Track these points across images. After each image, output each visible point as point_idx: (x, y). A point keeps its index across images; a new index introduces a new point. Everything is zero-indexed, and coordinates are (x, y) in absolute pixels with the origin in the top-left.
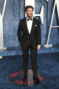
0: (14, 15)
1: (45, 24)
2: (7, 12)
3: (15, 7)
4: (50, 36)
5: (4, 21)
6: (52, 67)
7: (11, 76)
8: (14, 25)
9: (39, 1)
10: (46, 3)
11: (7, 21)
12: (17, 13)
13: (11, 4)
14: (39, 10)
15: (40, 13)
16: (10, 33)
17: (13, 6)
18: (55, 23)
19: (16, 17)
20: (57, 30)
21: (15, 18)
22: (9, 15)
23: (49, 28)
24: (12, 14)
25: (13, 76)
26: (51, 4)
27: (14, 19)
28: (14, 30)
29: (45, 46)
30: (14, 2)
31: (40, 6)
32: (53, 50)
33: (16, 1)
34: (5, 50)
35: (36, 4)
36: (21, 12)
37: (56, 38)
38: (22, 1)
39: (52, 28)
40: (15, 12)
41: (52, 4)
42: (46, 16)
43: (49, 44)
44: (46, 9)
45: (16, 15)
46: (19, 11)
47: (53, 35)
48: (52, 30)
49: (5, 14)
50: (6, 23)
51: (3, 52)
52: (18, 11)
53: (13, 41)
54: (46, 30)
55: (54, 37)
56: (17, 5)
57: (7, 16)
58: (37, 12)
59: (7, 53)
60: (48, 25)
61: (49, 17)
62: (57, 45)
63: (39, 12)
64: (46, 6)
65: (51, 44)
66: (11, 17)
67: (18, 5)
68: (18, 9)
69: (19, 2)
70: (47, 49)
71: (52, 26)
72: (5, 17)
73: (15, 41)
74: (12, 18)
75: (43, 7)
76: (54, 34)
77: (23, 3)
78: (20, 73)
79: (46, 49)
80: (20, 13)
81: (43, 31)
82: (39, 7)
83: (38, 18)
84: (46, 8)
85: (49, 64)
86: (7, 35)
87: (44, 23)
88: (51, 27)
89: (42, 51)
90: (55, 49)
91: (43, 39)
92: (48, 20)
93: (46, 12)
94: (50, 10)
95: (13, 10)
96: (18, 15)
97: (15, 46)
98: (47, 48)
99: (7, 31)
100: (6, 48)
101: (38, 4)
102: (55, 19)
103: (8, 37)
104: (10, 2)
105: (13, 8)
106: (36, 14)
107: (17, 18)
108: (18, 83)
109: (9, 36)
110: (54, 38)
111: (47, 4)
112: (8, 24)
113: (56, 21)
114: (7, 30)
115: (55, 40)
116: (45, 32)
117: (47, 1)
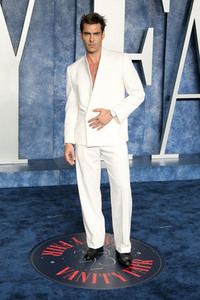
0: (56, 53)
1: (157, 87)
2: (32, 43)
3: (58, 28)
4: (172, 127)
5: (22, 74)
6: (181, 228)
7: (46, 253)
8: (55, 87)
9: (137, 11)
10: (161, 17)
11: (31, 73)
12: (66, 49)
13: (48, 19)
14: (139, 40)
15: (140, 51)
16: (42, 114)
17: (54, 25)
18: (191, 82)
19: (61, 60)
20: (194, 108)
21: (60, 64)
22: (40, 52)
23: (169, 98)
24: (50, 51)
25: (51, 253)
26: (179, 20)
27: (55, 66)
28: (54, 104)
29: (153, 157)
30: (56, 12)
31: (140, 29)
32: (181, 174)
33: (65, 10)
34: (23, 169)
35: (130, 21)
36: (77, 46)
39: (178, 100)
40: (60, 46)
41: (181, 21)
42: (160, 59)
43: (167, 152)
44: (160, 37)
45: (61, 55)
46: (72, 43)
47: (182, 123)
48: (177, 107)
49: (28, 50)
50: (30, 81)
51: (15, 173)
52: (69, 42)
53: (49, 140)
54: (159, 105)
55: (185, 128)
56: (66, 22)
57: (34, 55)
58: (131, 45)
59: (29, 179)
60: (165, 91)
61: (168, 64)
62: (193, 155)
63: (137, 48)
64: (161, 27)
65: (173, 153)
66: (45, 59)
67: (70, 21)
68: (69, 35)
69: (73, 13)
70: (162, 167)
71: (179, 93)
72: (26, 58)
73: (58, 138)
74: (50, 63)
75: (151, 31)
76: (183, 120)
78: (73, 243)
79: (159, 170)
80: (75, 46)
81: (149, 107)
82: (137, 30)
84: (162, 35)
85: (170, 219)
86: (31, 118)
87: (153, 81)
88: (176, 96)
89: (146, 175)
90: (187, 168)
91: (148, 135)
92: (167, 73)
93: (161, 46)
94: (174, 42)
95: (55, 38)
96: (69, 54)
97: (55, 156)
98: (163, 164)
99: (32, 107)
100: (26, 161)
101: (134, 20)
102: (190, 72)
103: (34, 126)
104: (44, 13)
105: (54, 30)
106: (127, 51)
107: (65, 66)
108: (71, 278)
109: (37, 123)
110: (184, 131)
111: (163, 22)
112: (38, 83)
113: (193, 78)
114: (30, 101)
115: (189, 140)
116: (155, 111)
117: (165, 11)
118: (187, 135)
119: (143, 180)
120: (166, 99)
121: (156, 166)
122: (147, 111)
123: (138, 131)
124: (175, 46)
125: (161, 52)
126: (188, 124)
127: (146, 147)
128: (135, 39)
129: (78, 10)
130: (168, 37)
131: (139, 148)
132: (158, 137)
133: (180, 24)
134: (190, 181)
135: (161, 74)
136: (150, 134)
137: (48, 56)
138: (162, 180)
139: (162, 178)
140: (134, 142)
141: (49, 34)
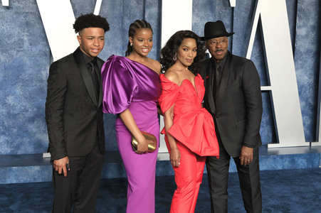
3: (127, 21)
9: (205, 6)
10: (228, 11)
13: (117, 12)
17: (122, 18)
24: (119, 44)
26: (245, 15)
30: (125, 6)
33: (133, 3)
35: (197, 15)
38: (151, 4)
56: (135, 16)
64: (227, 22)
67: (138, 14)
69: (141, 6)
77: (154, 10)
84: (229, 29)
94: (240, 35)
95: (123, 31)
101: (202, 14)
104: (113, 6)
105: (123, 23)
111: (230, 15)
117: (232, 6)
124: (242, 39)
129: (147, 4)
133: (247, 19)
137: (116, 48)
141: (118, 27)
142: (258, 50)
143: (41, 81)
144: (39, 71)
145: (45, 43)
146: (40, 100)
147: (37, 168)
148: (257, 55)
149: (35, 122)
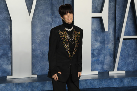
0: (53, 14)
1: (112, 32)
2: (39, 8)
4: (121, 55)
5: (33, 26)
11: (39, 25)
14: (100, 6)
15: (101, 12)
18: (131, 29)
19: (56, 17)
20: (134, 44)
21: (55, 19)
22: (44, 13)
23: (119, 38)
24: (50, 12)
27: (52, 21)
29: (110, 73)
32: (127, 83)
34: (34, 80)
37: (134, 58)
39: (124, 39)
40: (56, 9)
42: (113, 16)
43: (118, 70)
44: (113, 3)
47: (127, 53)
48: (123, 43)
49: (37, 12)
50: (38, 29)
51: (29, 83)
54: (113, 42)
55: (129, 56)
57: (41, 15)
58: (96, 8)
59: (37, 86)
60: (116, 34)
61: (118, 19)
62: (134, 72)
63: (99, 10)
65: (122, 70)
66: (47, 17)
70: (115, 79)
71: (124, 35)
72: (36, 17)
74: (50, 19)
76: (128, 51)
79: (114, 80)
81: (108, 44)
83: (99, 19)
86: (39, 51)
87: (109, 29)
88: (122, 37)
89: (106, 84)
90: (130, 79)
91: (107, 60)
92: (117, 24)
93: (113, 8)
94: (121, 6)
95: (52, 5)
98: (116, 77)
99: (39, 44)
100: (36, 76)
102: (131, 23)
103: (41, 55)
106: (94, 12)
107: (58, 20)
109: (42, 53)
110: (128, 58)
112: (42, 30)
113: (133, 26)
114: (38, 41)
115: (131, 63)
116: (111, 46)
118: (130, 60)
119: (104, 86)
120: (117, 39)
121: (112, 78)
122: (106, 46)
123: (101, 58)
124: (122, 8)
125: (114, 12)
126: (130, 53)
127: (106, 67)
128: (98, 5)
130: (117, 3)
131: (102, 68)
132: (113, 61)
134: (132, 87)
135: (114, 24)
136: (108, 59)
137: (48, 15)
138: (116, 86)
139: (115, 85)
140: (99, 64)
141: (49, 2)
142: (132, 14)
143: (6, 34)
144: (4, 29)
145: (7, 12)
146: (5, 45)
147: (3, 85)
148: (131, 17)
149: (2, 58)
